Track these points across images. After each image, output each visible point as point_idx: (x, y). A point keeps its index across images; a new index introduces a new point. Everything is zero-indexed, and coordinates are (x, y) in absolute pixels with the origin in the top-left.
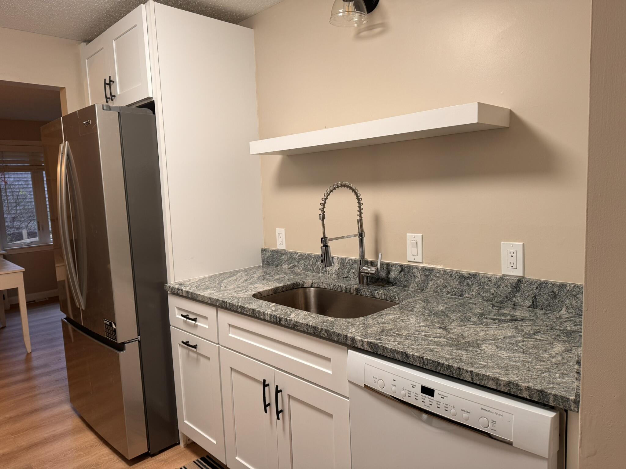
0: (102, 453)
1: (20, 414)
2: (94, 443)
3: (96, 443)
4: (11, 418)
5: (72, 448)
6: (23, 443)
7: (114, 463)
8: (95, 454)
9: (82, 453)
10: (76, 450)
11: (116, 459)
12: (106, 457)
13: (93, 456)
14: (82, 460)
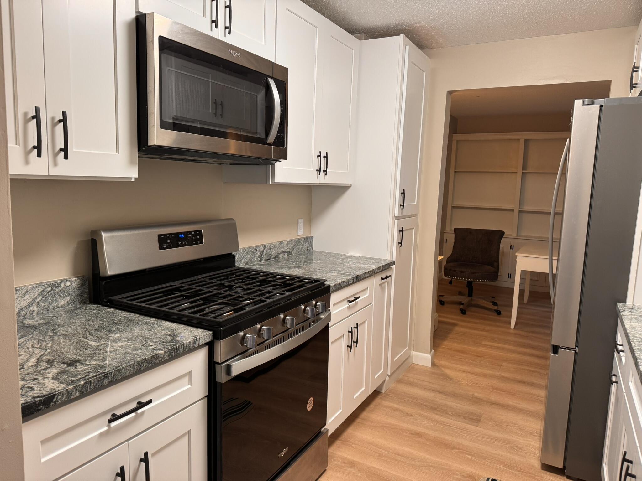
0: (533, 443)
1: (511, 378)
2: (536, 432)
3: (537, 433)
4: (503, 377)
5: (517, 424)
6: (493, 398)
7: (533, 457)
8: (527, 441)
9: (520, 432)
10: (518, 427)
11: (538, 456)
12: (533, 449)
13: (525, 440)
14: (514, 437)
